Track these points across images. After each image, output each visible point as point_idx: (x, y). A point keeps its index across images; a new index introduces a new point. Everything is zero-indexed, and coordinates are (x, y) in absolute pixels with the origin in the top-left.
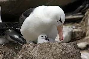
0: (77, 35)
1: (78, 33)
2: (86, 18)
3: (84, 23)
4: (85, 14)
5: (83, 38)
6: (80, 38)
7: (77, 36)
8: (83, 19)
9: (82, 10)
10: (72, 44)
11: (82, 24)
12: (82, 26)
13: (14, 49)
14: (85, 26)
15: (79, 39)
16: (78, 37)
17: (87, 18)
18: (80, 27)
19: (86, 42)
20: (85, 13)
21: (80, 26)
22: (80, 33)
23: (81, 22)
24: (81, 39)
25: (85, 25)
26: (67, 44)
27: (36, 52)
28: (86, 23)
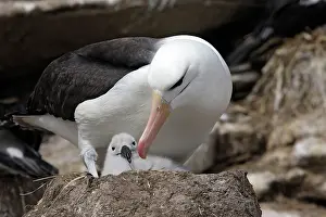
0: (237, 147)
1: (240, 137)
2: (267, 82)
3: (261, 101)
4: (265, 69)
5: (256, 157)
6: (247, 156)
7: (235, 152)
8: (256, 89)
9: (253, 55)
10: (232, 179)
11: (254, 107)
12: (253, 114)
13: (8, 198)
14: (264, 114)
15: (242, 162)
16: (239, 154)
17: (271, 83)
18: (247, 118)
19: (267, 173)
20: (264, 63)
21: (246, 114)
22: (246, 140)
23: (250, 98)
24: (250, 159)
25: (262, 110)
26: (213, 176)
27: (98, 205)
28: (267, 102)
